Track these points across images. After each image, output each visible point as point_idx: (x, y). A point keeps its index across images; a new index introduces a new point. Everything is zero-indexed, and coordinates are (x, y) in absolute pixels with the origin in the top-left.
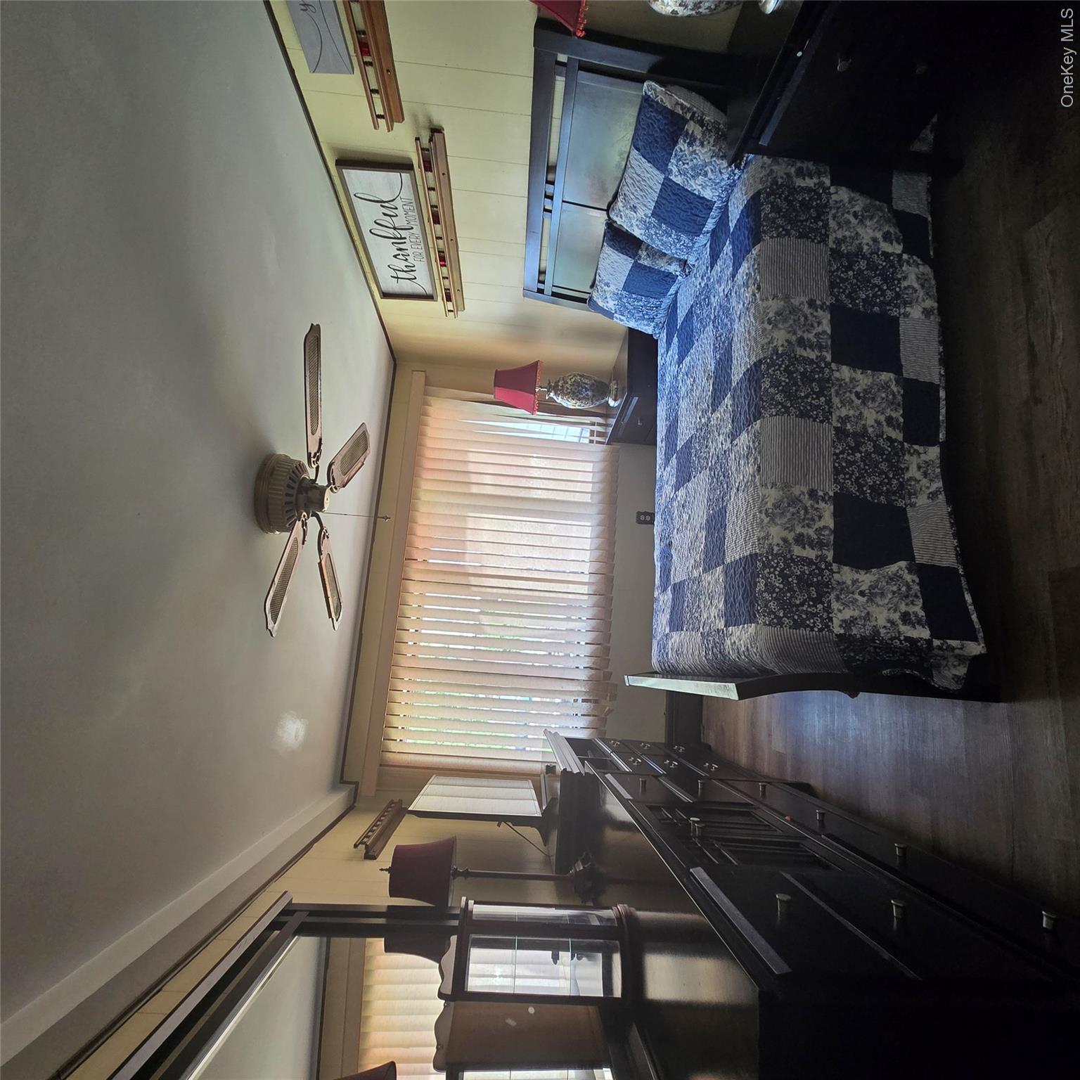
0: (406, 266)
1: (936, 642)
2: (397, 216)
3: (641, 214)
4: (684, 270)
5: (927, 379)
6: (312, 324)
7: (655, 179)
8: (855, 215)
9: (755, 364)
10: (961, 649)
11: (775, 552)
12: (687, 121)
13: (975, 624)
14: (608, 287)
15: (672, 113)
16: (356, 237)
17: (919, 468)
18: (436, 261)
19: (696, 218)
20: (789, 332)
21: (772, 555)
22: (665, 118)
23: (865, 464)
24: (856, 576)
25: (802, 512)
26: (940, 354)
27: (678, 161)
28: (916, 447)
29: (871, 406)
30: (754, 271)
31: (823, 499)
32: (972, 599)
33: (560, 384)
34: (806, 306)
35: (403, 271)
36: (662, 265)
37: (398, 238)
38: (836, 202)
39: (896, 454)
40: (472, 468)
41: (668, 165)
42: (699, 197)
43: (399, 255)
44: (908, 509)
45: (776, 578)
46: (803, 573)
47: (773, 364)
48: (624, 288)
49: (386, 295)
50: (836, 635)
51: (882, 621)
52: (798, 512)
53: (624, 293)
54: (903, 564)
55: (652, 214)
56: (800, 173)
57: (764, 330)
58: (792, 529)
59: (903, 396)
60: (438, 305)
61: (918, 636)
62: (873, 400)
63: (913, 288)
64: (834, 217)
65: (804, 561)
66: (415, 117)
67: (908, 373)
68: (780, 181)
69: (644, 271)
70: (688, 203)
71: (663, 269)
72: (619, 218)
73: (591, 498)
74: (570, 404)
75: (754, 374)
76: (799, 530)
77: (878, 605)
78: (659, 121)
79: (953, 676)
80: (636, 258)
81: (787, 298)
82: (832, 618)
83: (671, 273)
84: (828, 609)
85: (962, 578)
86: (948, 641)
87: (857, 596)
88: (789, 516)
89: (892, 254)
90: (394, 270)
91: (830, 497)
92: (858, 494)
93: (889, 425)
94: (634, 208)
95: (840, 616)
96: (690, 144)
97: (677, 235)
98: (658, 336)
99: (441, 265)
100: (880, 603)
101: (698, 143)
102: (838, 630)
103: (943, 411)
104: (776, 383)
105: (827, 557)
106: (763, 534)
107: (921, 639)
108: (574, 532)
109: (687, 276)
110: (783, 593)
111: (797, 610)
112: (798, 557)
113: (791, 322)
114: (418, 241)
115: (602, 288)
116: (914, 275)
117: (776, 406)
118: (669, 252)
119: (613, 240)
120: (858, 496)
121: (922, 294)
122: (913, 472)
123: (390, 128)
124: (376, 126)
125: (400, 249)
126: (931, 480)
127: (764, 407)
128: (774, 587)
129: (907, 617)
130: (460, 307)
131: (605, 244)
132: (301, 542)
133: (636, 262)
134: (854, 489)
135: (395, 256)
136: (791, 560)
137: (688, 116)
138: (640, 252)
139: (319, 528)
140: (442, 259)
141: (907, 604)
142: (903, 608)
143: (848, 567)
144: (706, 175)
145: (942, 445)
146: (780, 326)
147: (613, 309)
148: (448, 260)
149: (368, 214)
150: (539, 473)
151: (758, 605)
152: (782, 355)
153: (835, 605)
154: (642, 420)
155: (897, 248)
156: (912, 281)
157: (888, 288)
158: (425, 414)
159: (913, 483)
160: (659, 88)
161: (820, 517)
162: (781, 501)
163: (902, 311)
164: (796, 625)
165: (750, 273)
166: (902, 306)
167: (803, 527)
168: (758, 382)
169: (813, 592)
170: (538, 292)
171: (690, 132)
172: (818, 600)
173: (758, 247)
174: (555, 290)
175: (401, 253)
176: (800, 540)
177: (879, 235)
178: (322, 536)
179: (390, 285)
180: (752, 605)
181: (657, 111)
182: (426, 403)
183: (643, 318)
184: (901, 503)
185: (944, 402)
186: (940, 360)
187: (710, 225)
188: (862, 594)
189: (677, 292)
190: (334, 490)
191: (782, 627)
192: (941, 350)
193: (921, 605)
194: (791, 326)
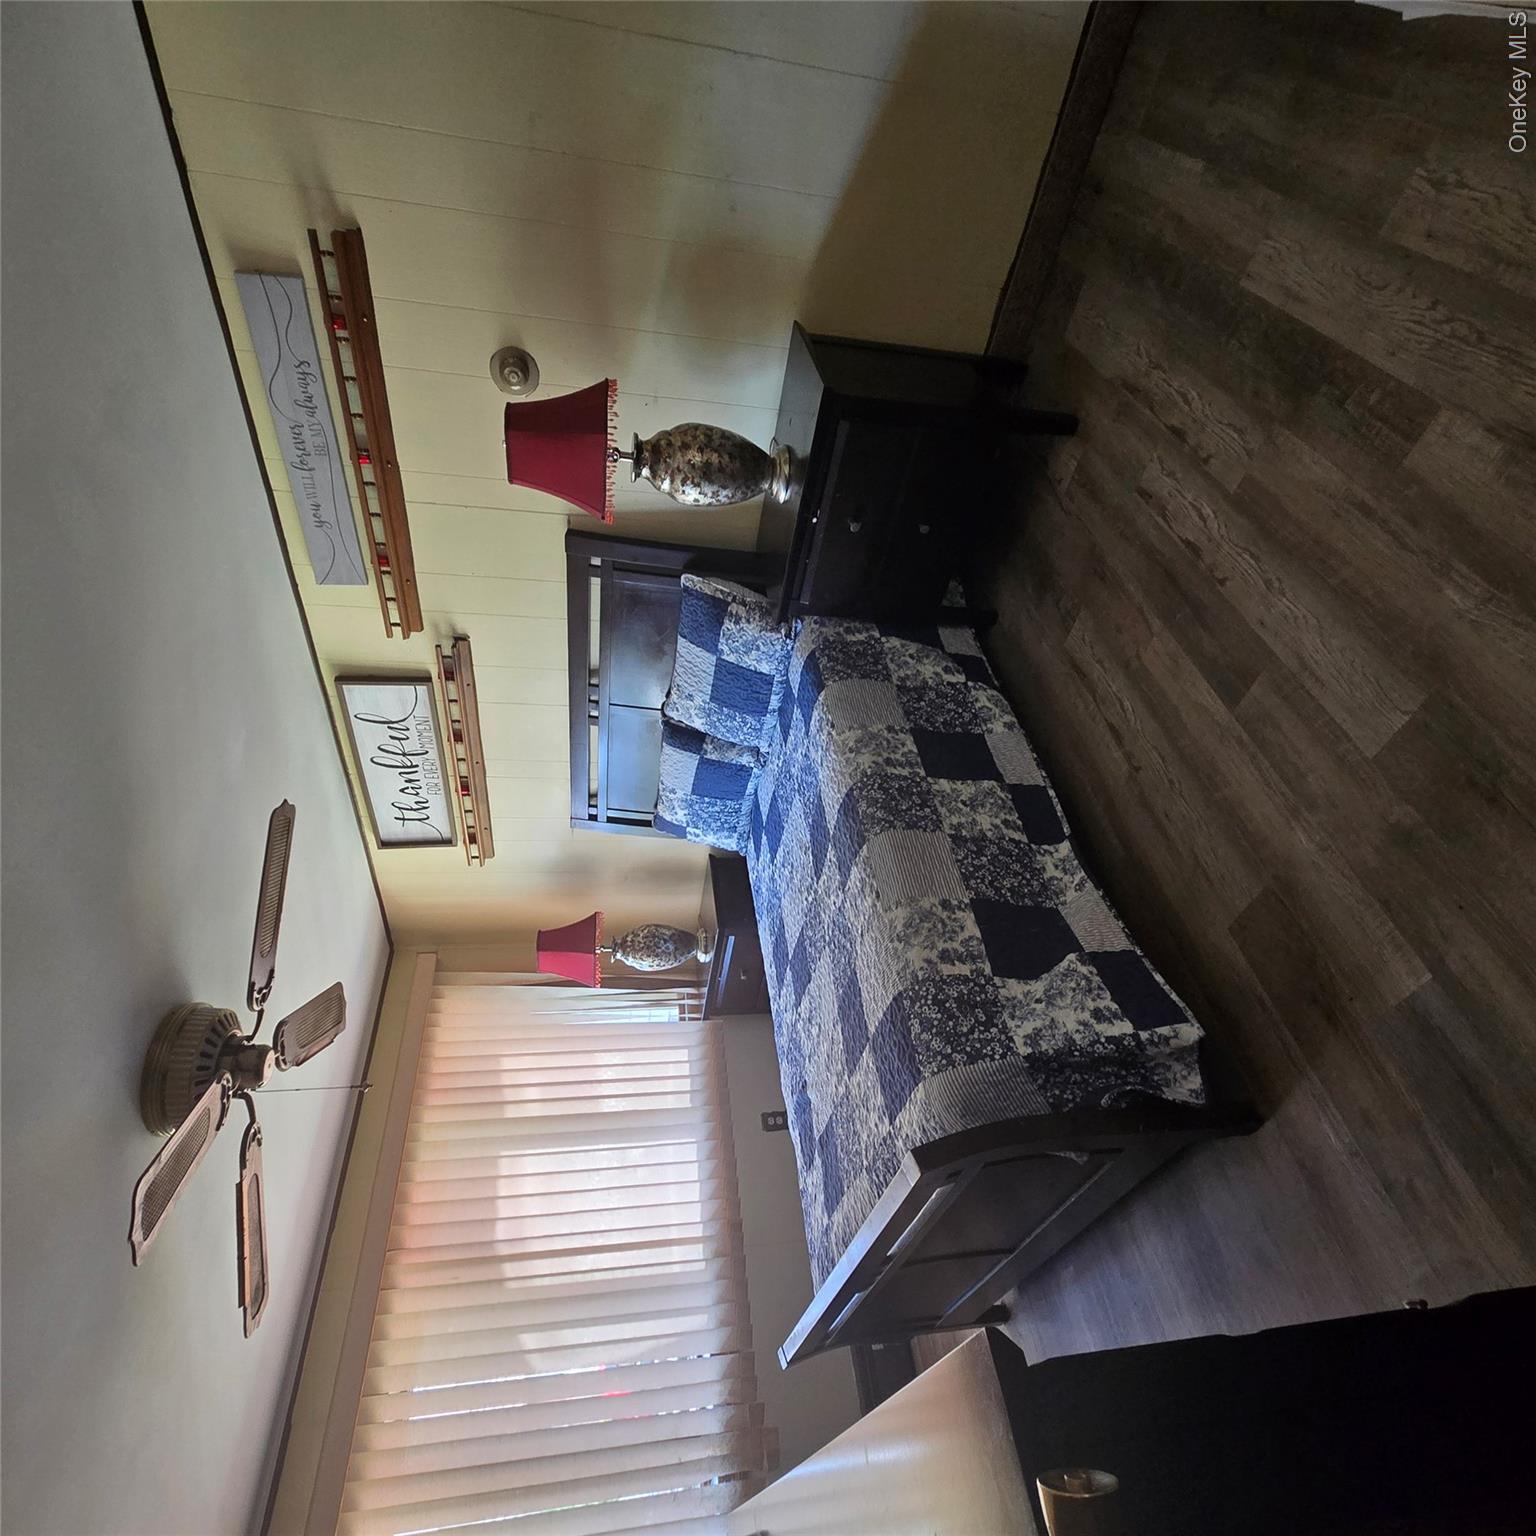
0: (416, 803)
1: (1144, 1035)
2: (408, 738)
3: (698, 701)
4: (758, 760)
5: (1032, 783)
6: (285, 801)
7: (705, 661)
8: (911, 656)
9: (847, 795)
10: (1176, 1037)
11: (920, 979)
12: (729, 604)
13: (1178, 1003)
14: (675, 794)
15: (713, 598)
16: (352, 770)
17: (1056, 867)
18: (457, 791)
19: (757, 695)
20: (874, 755)
21: (918, 983)
22: (706, 603)
23: (995, 867)
24: (1028, 988)
25: (940, 926)
26: (1035, 759)
27: (727, 640)
28: (1045, 847)
29: (981, 811)
30: (825, 713)
31: (960, 908)
32: (1164, 978)
33: (629, 939)
34: (886, 732)
35: (412, 809)
36: (732, 757)
37: (408, 767)
38: (890, 649)
39: (1026, 854)
40: (507, 1079)
41: (717, 646)
42: (756, 672)
43: (407, 788)
44: (1060, 908)
45: (930, 1009)
46: (961, 994)
47: (865, 785)
48: (694, 792)
49: (385, 844)
50: (1024, 1057)
51: (1072, 1026)
52: (935, 927)
53: (694, 797)
54: (1072, 956)
55: (710, 699)
56: (848, 631)
57: (847, 760)
58: (933, 947)
59: (1013, 800)
60: (458, 851)
61: (1120, 1033)
62: (983, 806)
63: (987, 708)
64: (892, 660)
65: (959, 979)
66: (436, 627)
67: (1010, 779)
68: (831, 639)
69: (713, 767)
70: (747, 680)
71: (734, 762)
72: (675, 712)
73: (691, 1100)
74: (645, 965)
75: (848, 806)
76: (941, 945)
77: (1060, 1008)
78: (701, 606)
79: (1189, 1093)
80: (702, 753)
81: (863, 727)
82: (1011, 1037)
83: (744, 766)
84: (1004, 1030)
85: (1143, 960)
86: (1156, 1030)
87: (1034, 1005)
88: (925, 932)
89: (957, 683)
90: (400, 808)
91: (966, 905)
92: (997, 898)
93: (1007, 827)
94: (690, 697)
95: (1021, 1032)
96: (737, 623)
97: (742, 718)
98: (744, 850)
99: (463, 795)
100: (1062, 1005)
101: (743, 620)
102: (1025, 1051)
103: (1059, 808)
104: (873, 802)
105: (984, 970)
106: (901, 965)
107: (1125, 1034)
108: (670, 1154)
109: (763, 767)
110: (944, 1023)
111: (968, 1040)
112: (949, 976)
113: (874, 746)
114: (434, 768)
115: (667, 797)
116: (983, 697)
117: (878, 823)
118: (737, 740)
119: (671, 738)
120: (998, 901)
121: (997, 711)
122: (1051, 871)
123: (406, 636)
124: (389, 634)
125: (410, 781)
126: (1072, 875)
127: (867, 830)
128: (930, 1020)
129: (1100, 1014)
130: (488, 852)
131: (664, 744)
132: (215, 1126)
133: (702, 757)
134: (991, 893)
135: (402, 791)
136: (941, 983)
137: (730, 599)
138: (705, 746)
139: (249, 1121)
140: (465, 788)
141: (1094, 1000)
142: (1091, 1005)
143: (1013, 980)
144: (758, 649)
145: (1071, 838)
146: (863, 751)
147: (684, 820)
148: (472, 789)
149: (370, 739)
150: (609, 1073)
151: (919, 1054)
152: (871, 776)
153: (1011, 1024)
154: (745, 973)
155: (962, 678)
156: (983, 701)
157: (964, 711)
158: (434, 1010)
159: (1056, 882)
160: (696, 578)
161: (962, 928)
162: (912, 918)
163: (984, 728)
164: (972, 1059)
165: (821, 718)
166: (983, 725)
167: (945, 941)
168: (854, 810)
169: (981, 1015)
170: (589, 819)
171: (734, 612)
172: (989, 1024)
173: (823, 693)
174: (612, 814)
175: (411, 785)
176: (945, 956)
177: (939, 670)
178: (251, 1137)
179: (391, 829)
180: (912, 1059)
181: (697, 598)
182: (436, 996)
183: (721, 829)
184: (1049, 904)
185: (1057, 800)
186: (1038, 765)
187: (775, 702)
188: (1038, 1001)
189: (756, 790)
190: (283, 1066)
191: (954, 1067)
192: (1035, 756)
193: (1110, 998)
194: (874, 749)
